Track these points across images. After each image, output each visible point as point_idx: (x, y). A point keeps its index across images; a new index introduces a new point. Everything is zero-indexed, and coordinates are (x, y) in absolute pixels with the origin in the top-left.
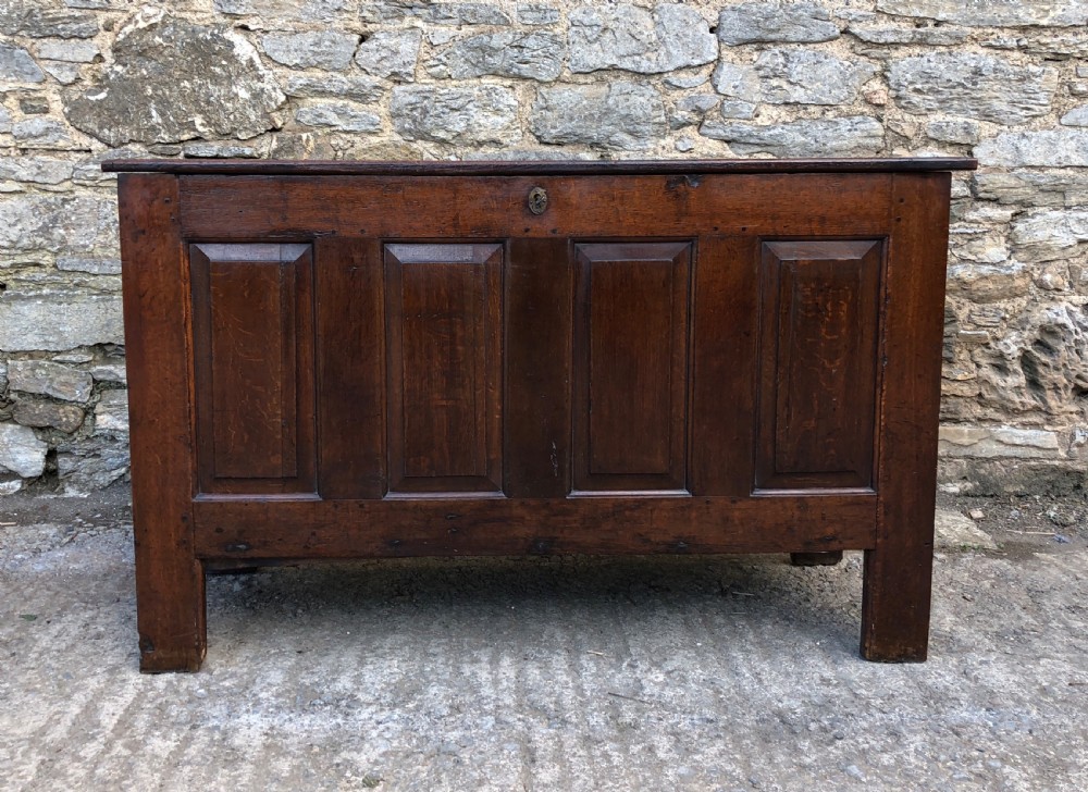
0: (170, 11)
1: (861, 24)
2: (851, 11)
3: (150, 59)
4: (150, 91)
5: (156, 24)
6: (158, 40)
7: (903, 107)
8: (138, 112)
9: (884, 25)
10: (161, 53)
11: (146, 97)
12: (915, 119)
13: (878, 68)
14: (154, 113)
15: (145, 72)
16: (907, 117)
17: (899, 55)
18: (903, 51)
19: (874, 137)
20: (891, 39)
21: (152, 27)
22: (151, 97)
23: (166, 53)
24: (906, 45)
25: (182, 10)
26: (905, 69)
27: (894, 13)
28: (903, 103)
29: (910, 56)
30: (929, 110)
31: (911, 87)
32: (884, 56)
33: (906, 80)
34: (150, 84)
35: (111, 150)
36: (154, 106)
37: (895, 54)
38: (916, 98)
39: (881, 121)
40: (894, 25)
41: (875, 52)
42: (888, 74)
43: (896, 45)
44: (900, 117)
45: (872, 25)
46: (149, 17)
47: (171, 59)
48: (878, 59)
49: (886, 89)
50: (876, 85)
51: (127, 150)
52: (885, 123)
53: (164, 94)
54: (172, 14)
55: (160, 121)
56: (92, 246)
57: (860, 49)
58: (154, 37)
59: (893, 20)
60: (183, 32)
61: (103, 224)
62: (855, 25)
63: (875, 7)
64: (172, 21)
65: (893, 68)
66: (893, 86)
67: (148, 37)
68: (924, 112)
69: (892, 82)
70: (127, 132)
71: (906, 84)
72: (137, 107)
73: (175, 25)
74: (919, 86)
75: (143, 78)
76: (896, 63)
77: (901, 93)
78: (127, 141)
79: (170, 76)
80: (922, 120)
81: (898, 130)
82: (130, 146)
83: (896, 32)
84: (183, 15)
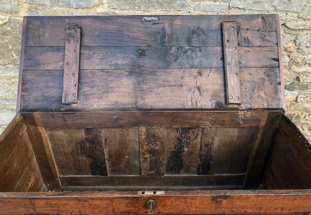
0: (11, 17)
1: (291, 22)
2: (288, 17)
3: (7, 35)
4: (11, 47)
5: (6, 22)
6: (9, 29)
7: (299, 52)
8: (8, 54)
9: (300, 22)
10: (11, 33)
11: (10, 49)
12: (303, 57)
13: (293, 38)
14: (14, 55)
15: (7, 41)
16: (300, 56)
17: (303, 34)
18: (305, 32)
19: (285, 63)
20: (301, 28)
21: (5, 24)
22: (12, 49)
23: (13, 33)
24: (307, 30)
25: (15, 17)
26: (304, 39)
27: (305, 18)
28: (300, 51)
29: (307, 34)
30: (309, 53)
31: (304, 46)
32: (297, 34)
33: (303, 43)
34: (10, 45)
35: (2, 67)
36: (14, 53)
37: (302, 33)
38: (305, 50)
39: (289, 57)
40: (304, 23)
41: (293, 32)
42: (296, 40)
43: (303, 30)
44: (297, 56)
45: (295, 23)
46: (3, 19)
47: (16, 35)
48: (294, 35)
49: (295, 45)
50: (291, 44)
51: (8, 67)
52: (290, 58)
53: (16, 48)
54: (12, 18)
55: (17, 58)
56: (5, 96)
57: (287, 31)
58: (7, 27)
59: (304, 20)
60: (18, 25)
61: (7, 90)
62: (288, 23)
63: (298, 16)
64: (13, 20)
65: (299, 38)
66: (297, 45)
67: (5, 27)
68: (307, 54)
69: (297, 44)
70: (6, 61)
71: (303, 45)
72: (7, 53)
73: (14, 22)
74: (308, 45)
75: (7, 43)
76: (301, 37)
77: (300, 48)
78: (7, 64)
79: (17, 42)
80: (306, 57)
81: (296, 61)
82: (9, 65)
83: (304, 25)
84: (16, 18)
